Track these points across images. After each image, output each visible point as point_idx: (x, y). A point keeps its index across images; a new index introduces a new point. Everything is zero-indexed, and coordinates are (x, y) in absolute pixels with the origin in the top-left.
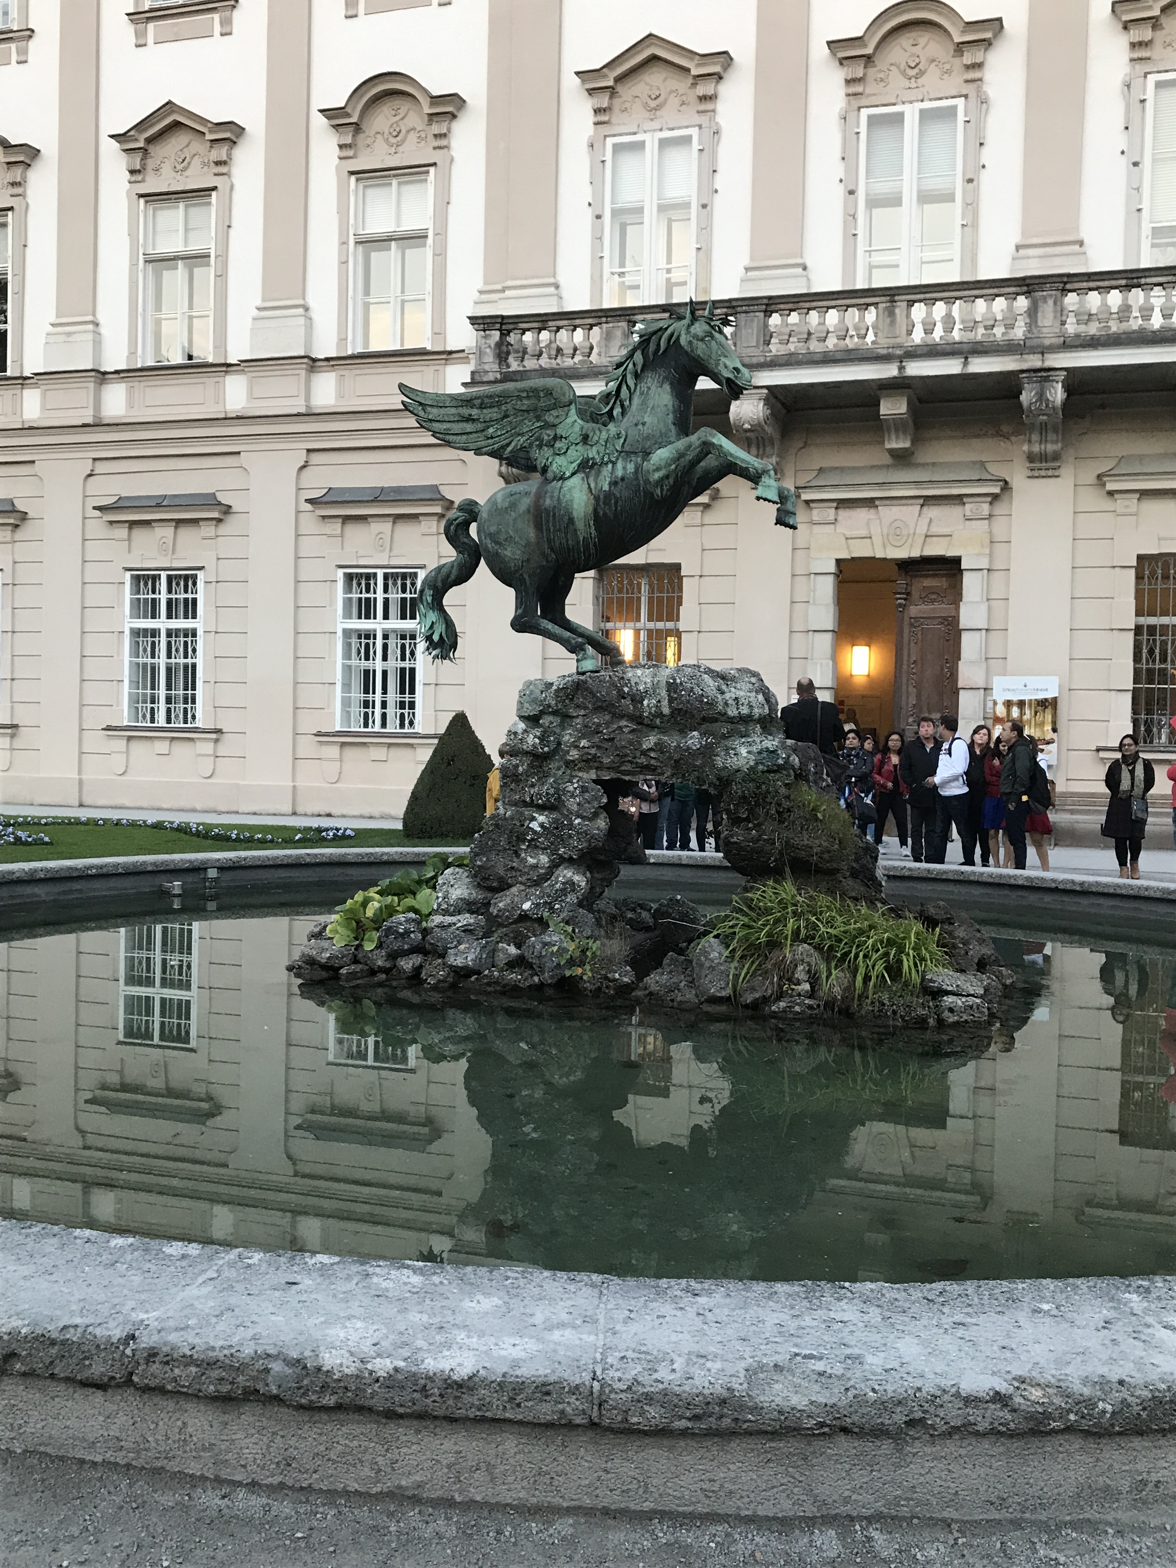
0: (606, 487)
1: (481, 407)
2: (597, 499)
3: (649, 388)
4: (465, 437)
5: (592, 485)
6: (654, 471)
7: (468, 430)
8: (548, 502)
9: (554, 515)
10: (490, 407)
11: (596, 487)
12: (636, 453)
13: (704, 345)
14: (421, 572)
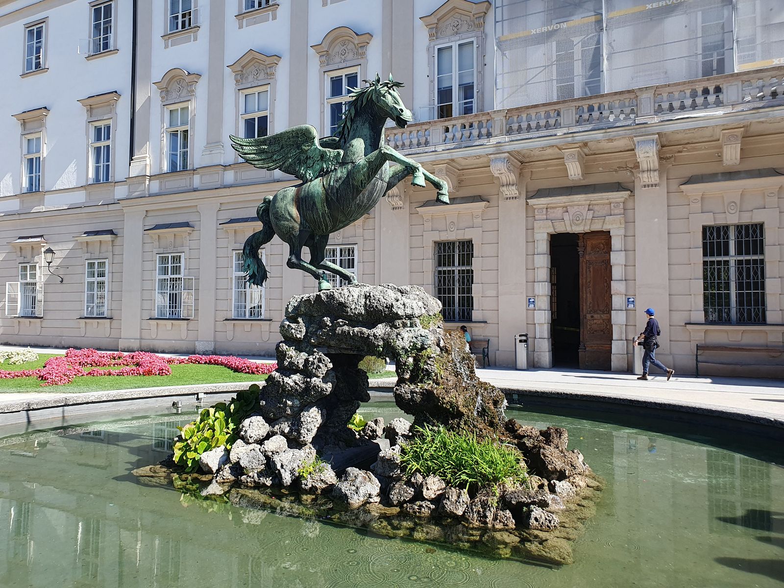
0: (332, 184)
2: (327, 190)
4: (262, 161)
6: (356, 172)
8: (303, 194)
9: (306, 200)
10: (274, 144)
11: (326, 184)
12: (348, 163)
13: (384, 99)
14: (355, 247)
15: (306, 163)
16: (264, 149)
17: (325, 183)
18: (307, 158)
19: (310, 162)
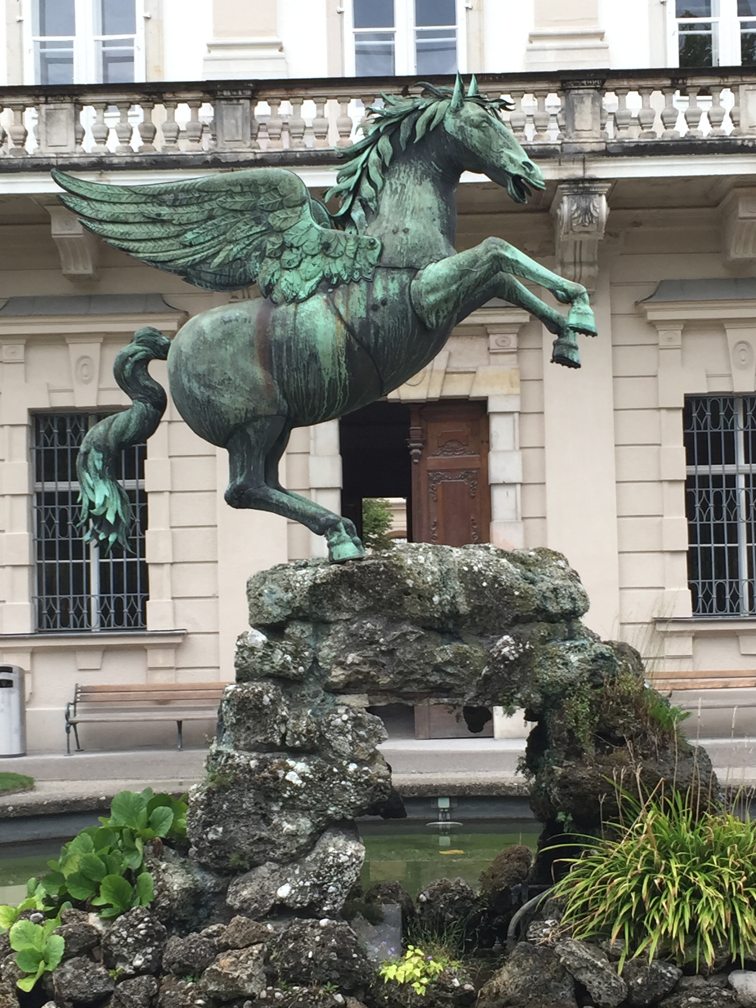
0: (362, 313)
1: (174, 204)
2: (349, 328)
3: (403, 186)
4: (151, 244)
5: (342, 310)
6: (428, 292)
7: (156, 235)
8: (279, 331)
9: (289, 349)
10: (187, 205)
11: (347, 312)
12: (399, 269)
13: (481, 133)
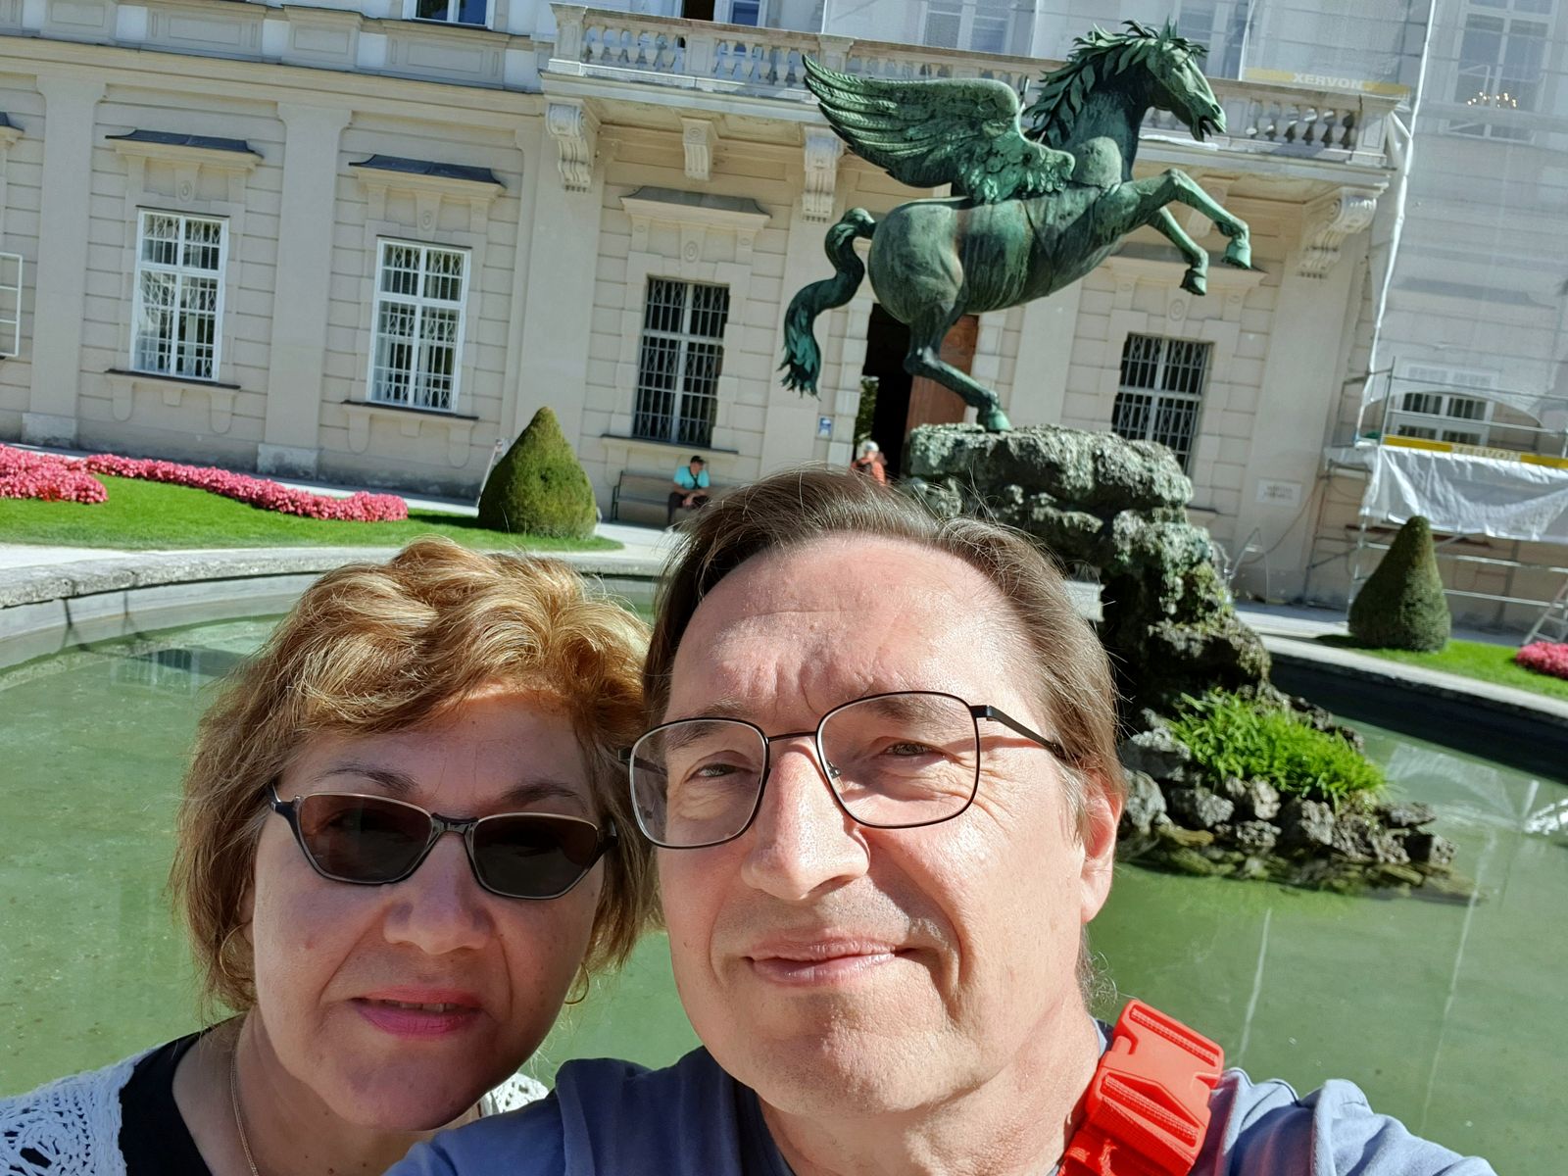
0: (1049, 221)
2: (1037, 232)
6: (1111, 210)
8: (976, 228)
9: (982, 243)
10: (914, 103)
11: (1037, 218)
12: (1088, 186)
13: (1179, 74)
14: (467, 255)
15: (984, 162)
16: (888, 108)
17: (1032, 216)
18: (990, 153)
19: (995, 163)
